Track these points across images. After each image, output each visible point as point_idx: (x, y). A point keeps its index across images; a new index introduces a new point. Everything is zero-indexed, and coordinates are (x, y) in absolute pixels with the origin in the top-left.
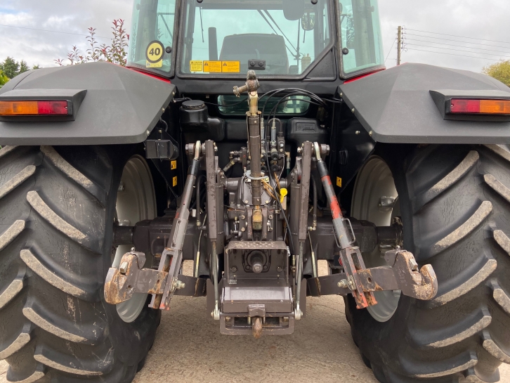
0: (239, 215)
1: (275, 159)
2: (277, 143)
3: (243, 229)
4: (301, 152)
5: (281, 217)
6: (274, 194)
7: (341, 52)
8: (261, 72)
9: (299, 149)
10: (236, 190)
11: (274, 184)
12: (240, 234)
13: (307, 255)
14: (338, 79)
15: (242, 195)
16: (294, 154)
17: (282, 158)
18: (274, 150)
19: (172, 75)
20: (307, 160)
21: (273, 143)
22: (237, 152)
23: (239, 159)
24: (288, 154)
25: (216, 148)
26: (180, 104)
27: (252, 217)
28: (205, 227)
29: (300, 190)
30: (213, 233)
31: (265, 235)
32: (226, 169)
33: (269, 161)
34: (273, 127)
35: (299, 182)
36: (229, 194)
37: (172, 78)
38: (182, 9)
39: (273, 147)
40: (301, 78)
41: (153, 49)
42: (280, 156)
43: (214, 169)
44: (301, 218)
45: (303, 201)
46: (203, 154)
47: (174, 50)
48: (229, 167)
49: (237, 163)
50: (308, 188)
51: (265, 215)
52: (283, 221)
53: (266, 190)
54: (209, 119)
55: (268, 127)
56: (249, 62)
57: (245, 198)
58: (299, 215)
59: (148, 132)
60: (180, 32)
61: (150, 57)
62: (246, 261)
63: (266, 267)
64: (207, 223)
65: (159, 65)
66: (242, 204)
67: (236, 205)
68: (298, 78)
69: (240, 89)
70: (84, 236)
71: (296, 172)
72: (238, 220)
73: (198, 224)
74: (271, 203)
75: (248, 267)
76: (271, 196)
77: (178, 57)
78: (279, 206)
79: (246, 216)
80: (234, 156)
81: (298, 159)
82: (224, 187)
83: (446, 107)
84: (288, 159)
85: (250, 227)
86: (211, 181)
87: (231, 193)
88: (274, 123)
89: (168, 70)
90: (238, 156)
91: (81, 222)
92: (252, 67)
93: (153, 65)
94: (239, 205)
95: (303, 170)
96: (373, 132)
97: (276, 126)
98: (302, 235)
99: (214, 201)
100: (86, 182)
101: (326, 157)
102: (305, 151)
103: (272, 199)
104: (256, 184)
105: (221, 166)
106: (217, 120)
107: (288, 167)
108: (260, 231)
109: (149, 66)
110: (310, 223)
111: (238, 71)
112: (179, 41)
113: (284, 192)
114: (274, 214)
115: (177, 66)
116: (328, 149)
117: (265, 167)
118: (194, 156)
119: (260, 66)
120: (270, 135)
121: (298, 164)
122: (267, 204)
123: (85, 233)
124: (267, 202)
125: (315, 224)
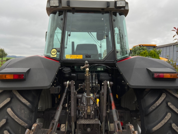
0: (82, 109)
1: (95, 88)
2: (95, 82)
3: (83, 114)
4: (104, 84)
5: (97, 109)
6: (95, 101)
7: (116, 52)
8: (90, 59)
9: (103, 83)
10: (81, 98)
11: (94, 96)
12: (82, 116)
13: (106, 122)
14: (115, 61)
15: (83, 101)
16: (101, 85)
17: (97, 87)
18: (94, 84)
19: (60, 59)
20: (106, 87)
21: (94, 82)
22: (81, 84)
23: (82, 87)
24: (99, 85)
25: (74, 83)
26: (62, 69)
27: (87, 110)
28: (70, 112)
29: (103, 98)
30: (73, 114)
31: (91, 117)
32: (77, 90)
33: (93, 88)
34: (94, 76)
35: (103, 95)
36: (78, 100)
37: (60, 60)
38: (64, 38)
39: (94, 83)
40: (103, 60)
41: (53, 51)
42: (96, 86)
43: (74, 91)
44: (104, 108)
45: (104, 102)
46: (69, 86)
47: (60, 51)
48: (78, 90)
49: (81, 88)
50: (106, 97)
51: (91, 109)
52: (98, 110)
53: (91, 99)
54: (72, 74)
55: (92, 76)
56: (86, 55)
57: (84, 102)
58: (103, 107)
59: (51, 84)
60: (63, 46)
61: (52, 53)
62: (84, 126)
63: (92, 128)
64: (70, 110)
65: (55, 56)
66: (83, 104)
67: (81, 104)
68: (102, 60)
69: (83, 67)
70: (26, 125)
71: (102, 91)
72: (82, 110)
73: (67, 111)
74: (93, 104)
75: (85, 129)
76: (93, 101)
77: (62, 54)
78: (96, 105)
79: (85, 109)
80: (80, 86)
81: (102, 87)
82: (77, 97)
83: (152, 76)
84: (99, 87)
85: (86, 114)
86: (72, 95)
87: (79, 100)
88: (94, 75)
89: (58, 58)
90: (81, 86)
91: (26, 119)
92: (87, 57)
93: (53, 56)
94: (82, 105)
95: (104, 91)
96: (129, 83)
97: (95, 75)
98: (104, 114)
99: (73, 102)
100: (28, 104)
101: (112, 86)
102: (105, 84)
103: (94, 103)
104: (88, 99)
105: (76, 89)
106: (75, 75)
107: (99, 89)
108: (90, 115)
109: (52, 56)
110: (107, 110)
111: (82, 58)
112: (62, 48)
113: (98, 100)
114: (95, 108)
115: (61, 57)
116: (113, 83)
117: (91, 91)
118: (66, 86)
119: (89, 57)
120: (93, 78)
121: (102, 89)
122: (92, 104)
123: (27, 123)
124: (92, 103)
125: (109, 110)
